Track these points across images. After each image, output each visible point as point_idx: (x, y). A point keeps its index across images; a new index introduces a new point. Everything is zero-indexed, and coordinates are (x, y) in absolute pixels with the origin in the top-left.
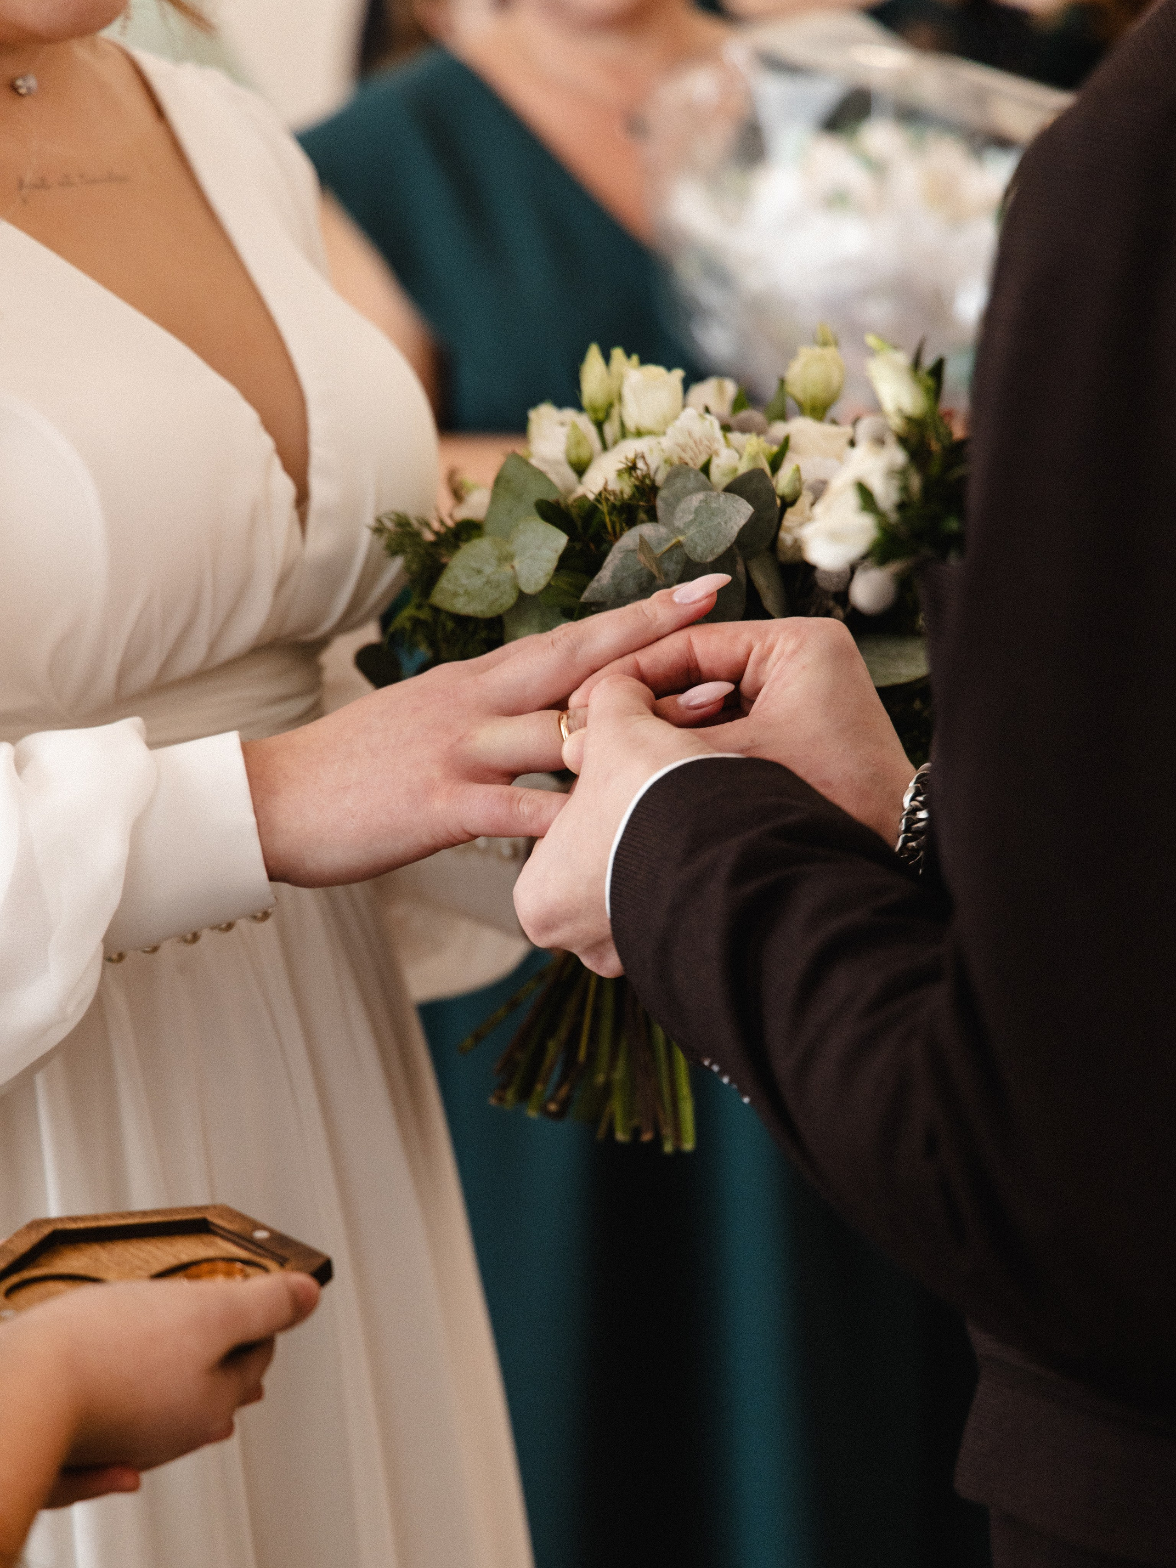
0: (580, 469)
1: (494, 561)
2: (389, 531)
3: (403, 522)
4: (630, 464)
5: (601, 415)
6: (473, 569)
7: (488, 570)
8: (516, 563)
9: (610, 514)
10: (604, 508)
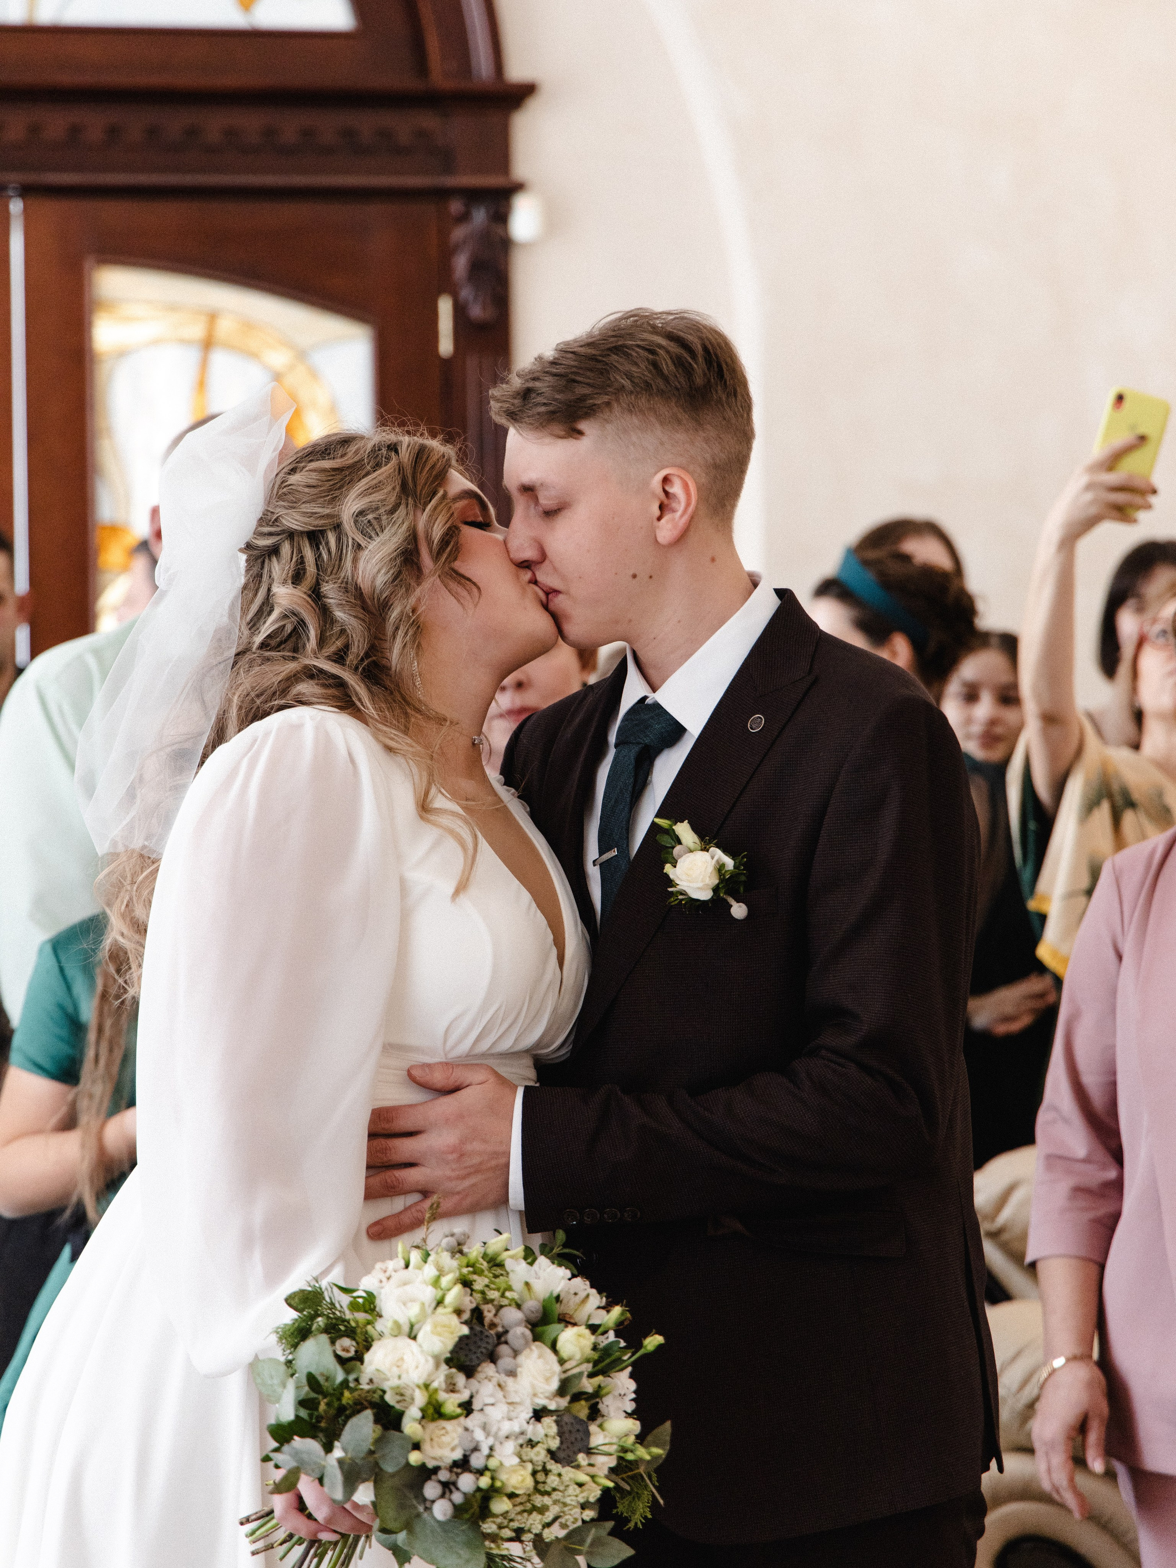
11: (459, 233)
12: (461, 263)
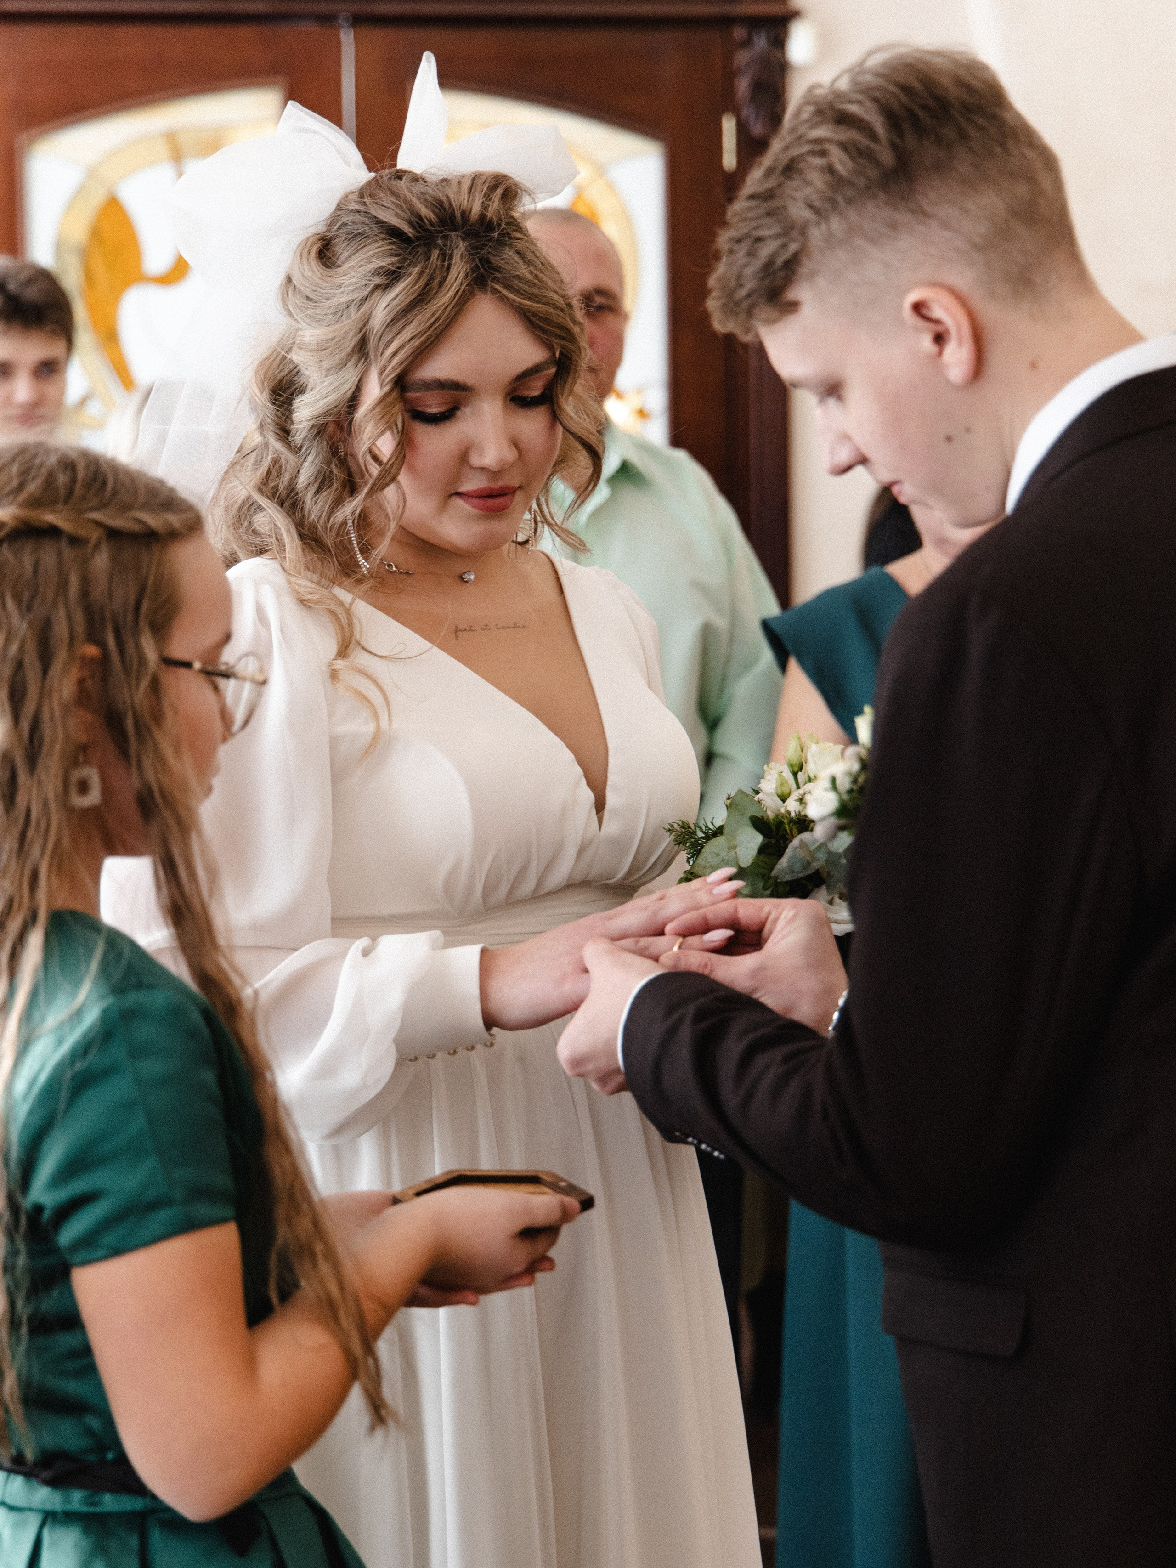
0: (784, 798)
1: (726, 850)
2: (677, 831)
3: (685, 826)
4: (801, 797)
5: (796, 769)
6: (715, 853)
7: (723, 854)
8: (737, 850)
9: (789, 824)
10: (786, 821)
11: (742, 58)
12: (743, 85)
